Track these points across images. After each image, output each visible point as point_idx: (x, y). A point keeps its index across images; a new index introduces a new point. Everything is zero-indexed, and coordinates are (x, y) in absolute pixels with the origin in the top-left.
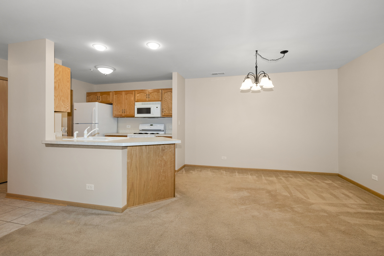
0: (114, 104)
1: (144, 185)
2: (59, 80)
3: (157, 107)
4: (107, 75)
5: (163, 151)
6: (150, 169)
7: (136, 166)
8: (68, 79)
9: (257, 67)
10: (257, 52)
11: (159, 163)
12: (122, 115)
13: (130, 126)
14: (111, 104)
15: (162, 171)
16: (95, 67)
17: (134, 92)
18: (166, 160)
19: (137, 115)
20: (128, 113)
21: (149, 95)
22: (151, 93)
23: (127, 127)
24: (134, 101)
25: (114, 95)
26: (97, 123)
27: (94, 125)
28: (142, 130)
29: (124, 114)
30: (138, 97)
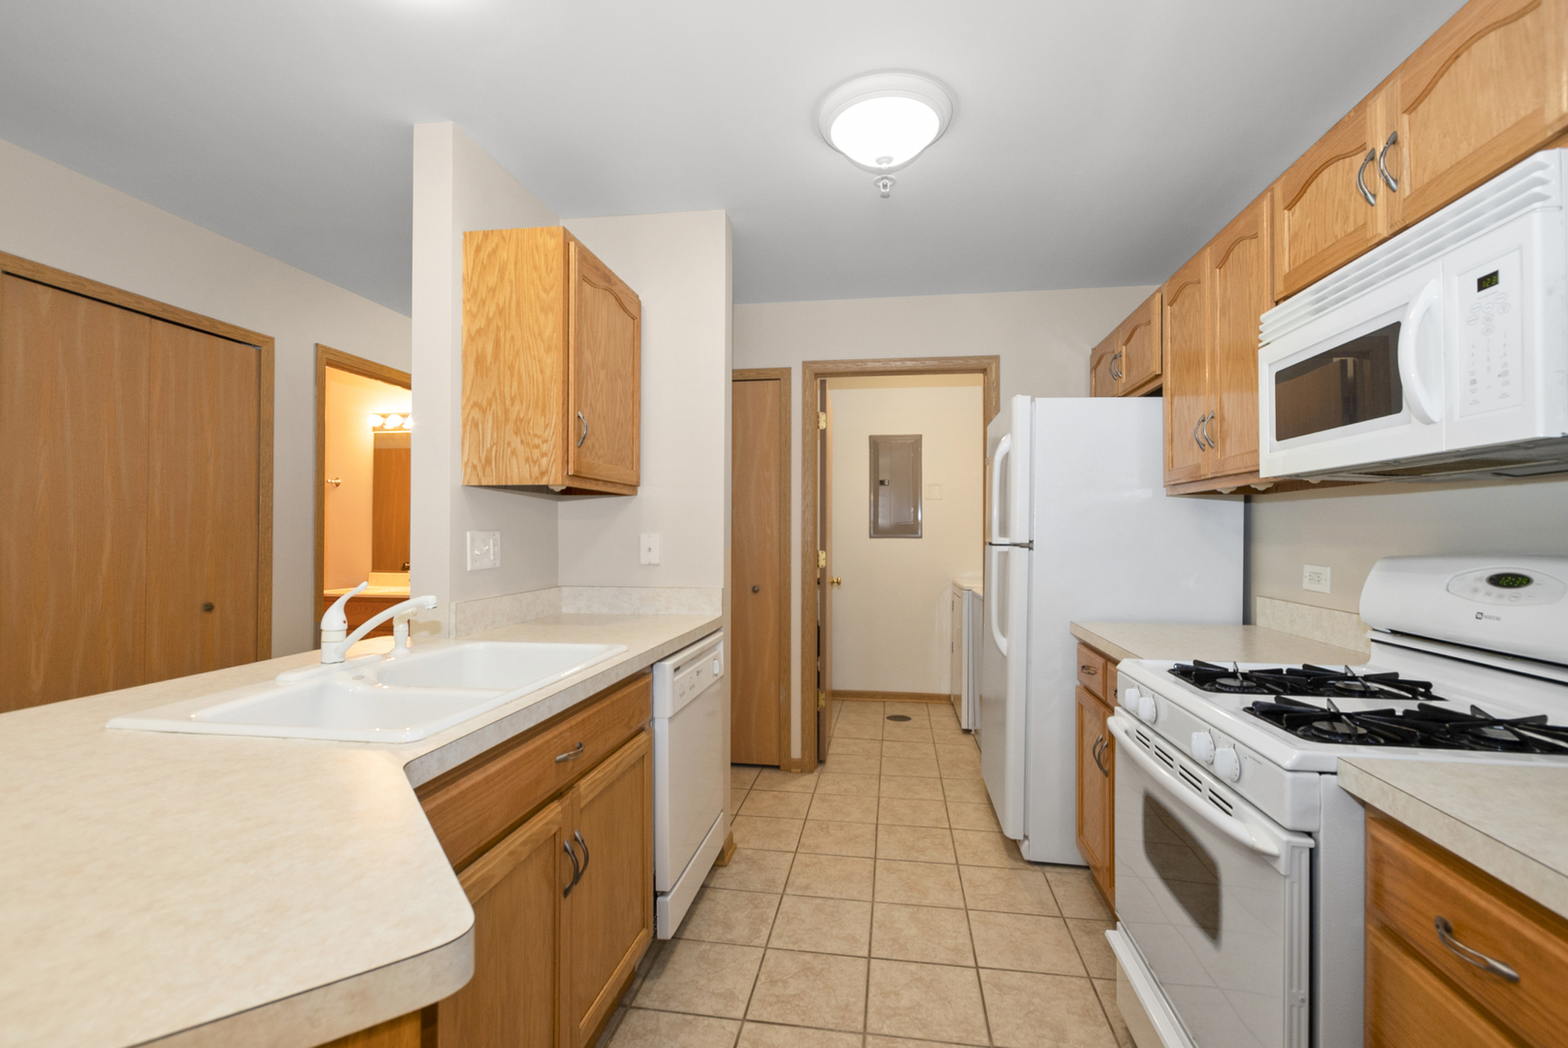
2: (500, 312)
3: (1487, 282)
8: (547, 292)
12: (1198, 467)
13: (1327, 572)
14: (1157, 392)
17: (1266, 202)
20: (1232, 448)
21: (1394, 141)
22: (1411, 109)
23: (1306, 585)
24: (1267, 298)
25: (1168, 309)
26: (1021, 545)
27: (1004, 558)
28: (1394, 632)
29: (1208, 463)
30: (1293, 239)
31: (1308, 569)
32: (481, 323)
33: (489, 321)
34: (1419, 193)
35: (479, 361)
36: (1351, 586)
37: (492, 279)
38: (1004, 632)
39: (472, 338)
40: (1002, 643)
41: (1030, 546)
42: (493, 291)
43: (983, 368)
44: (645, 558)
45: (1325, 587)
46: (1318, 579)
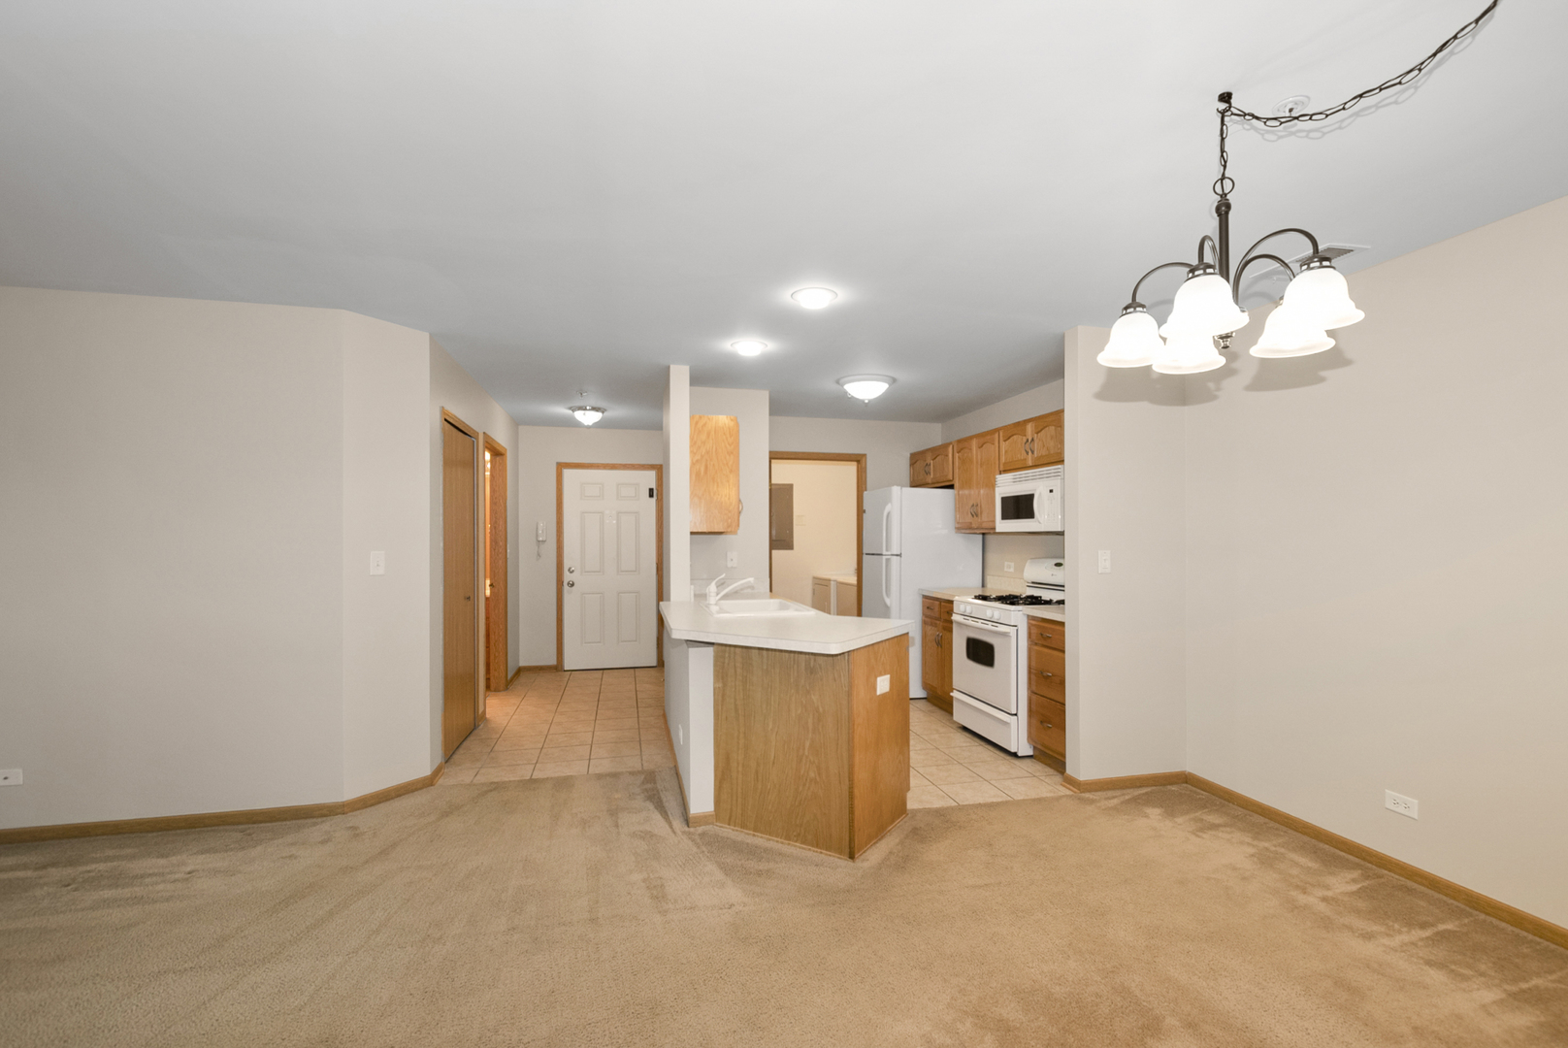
0: (956, 485)
1: (757, 772)
2: (708, 453)
3: (1051, 491)
4: (870, 401)
5: (811, 673)
6: (771, 727)
7: (736, 705)
8: (730, 445)
9: (1228, 207)
10: (1232, 101)
11: (799, 712)
12: (971, 523)
13: (1012, 564)
14: (951, 487)
15: (807, 744)
16: (838, 382)
17: (997, 435)
18: (821, 709)
19: (1003, 526)
20: (985, 517)
21: (1033, 440)
22: (1037, 433)
23: (1006, 570)
24: (998, 472)
25: (957, 455)
26: (897, 555)
27: (888, 560)
28: (1033, 583)
29: (975, 522)
30: (1006, 452)
31: (1006, 563)
32: (698, 457)
33: (702, 456)
34: (1039, 458)
35: (698, 474)
36: (1020, 569)
37: (703, 437)
38: (888, 595)
39: (693, 464)
40: (888, 601)
41: (900, 555)
42: (704, 443)
43: (858, 459)
44: (730, 564)
45: (1012, 570)
46: (1010, 567)
